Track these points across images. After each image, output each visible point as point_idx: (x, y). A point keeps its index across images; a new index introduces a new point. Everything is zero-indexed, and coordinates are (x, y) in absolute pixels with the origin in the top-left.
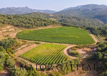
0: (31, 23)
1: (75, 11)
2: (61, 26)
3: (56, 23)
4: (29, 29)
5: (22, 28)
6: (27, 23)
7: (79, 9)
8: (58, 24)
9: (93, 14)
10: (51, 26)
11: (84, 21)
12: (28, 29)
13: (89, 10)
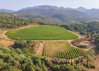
0: (10, 23)
1: (35, 10)
2: (38, 25)
3: (34, 22)
4: (12, 29)
5: (4, 29)
6: (7, 23)
7: (38, 10)
8: (36, 23)
9: (51, 13)
10: (30, 25)
11: (48, 20)
12: (10, 29)
13: (46, 10)
